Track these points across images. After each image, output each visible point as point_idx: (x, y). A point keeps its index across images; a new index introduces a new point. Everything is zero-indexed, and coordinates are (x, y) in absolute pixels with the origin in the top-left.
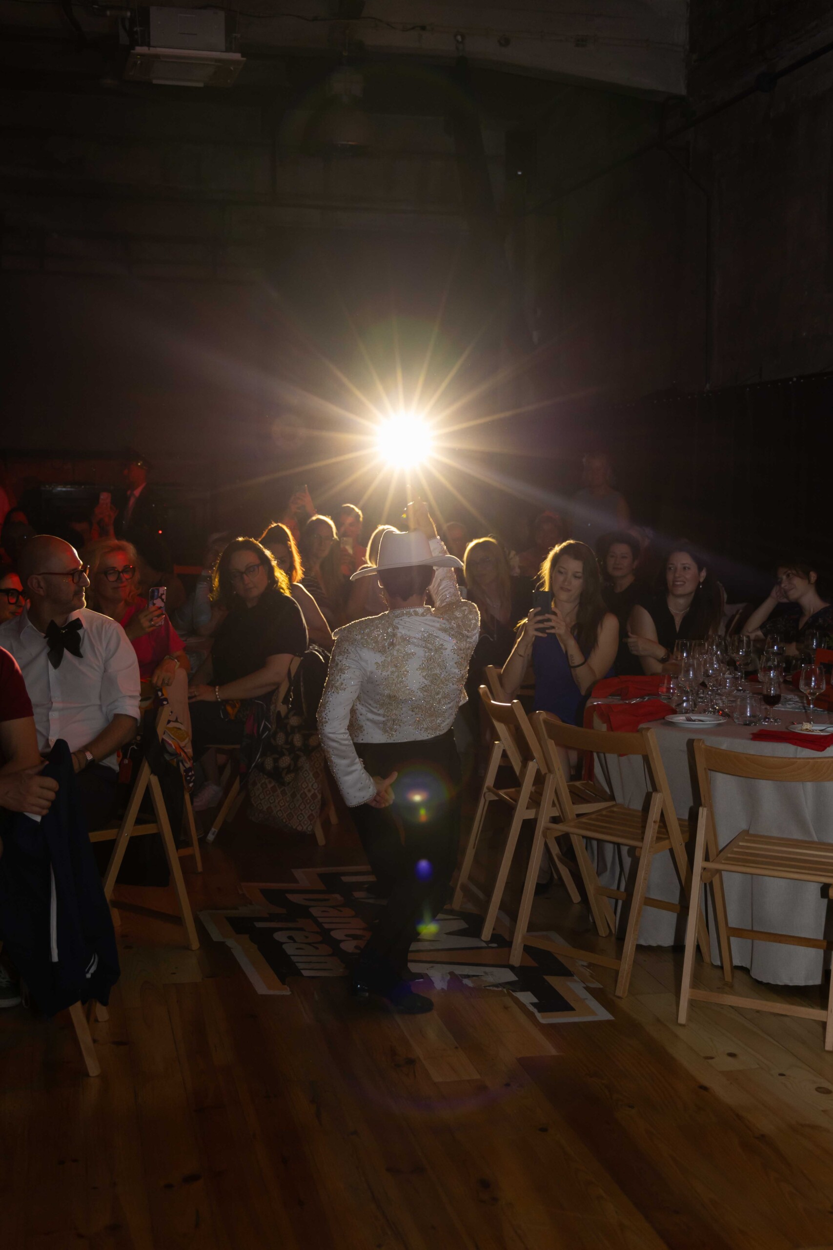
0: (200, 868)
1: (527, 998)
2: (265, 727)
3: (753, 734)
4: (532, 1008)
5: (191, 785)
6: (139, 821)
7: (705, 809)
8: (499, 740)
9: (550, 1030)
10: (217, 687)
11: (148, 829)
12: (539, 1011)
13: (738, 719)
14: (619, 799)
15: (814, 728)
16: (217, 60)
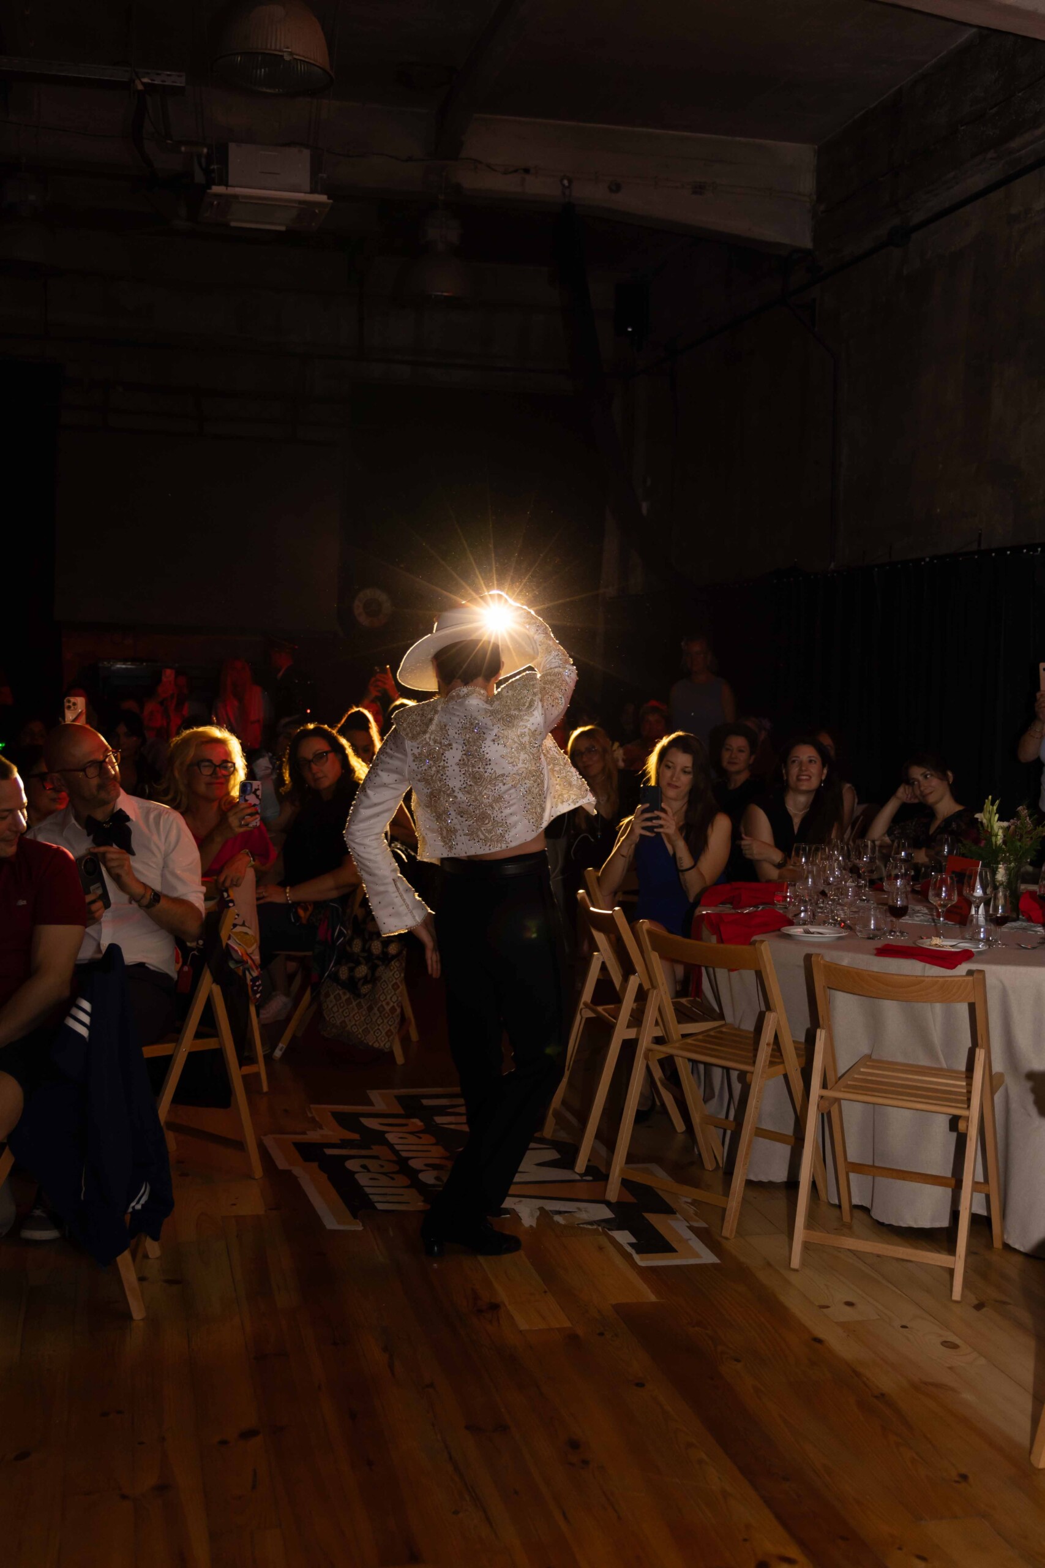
0: (265, 1088)
1: (624, 1237)
2: (341, 933)
3: (877, 949)
4: (629, 1249)
5: (258, 996)
6: (198, 1035)
7: (823, 1032)
8: (598, 951)
9: (651, 1275)
10: (288, 888)
11: (210, 1044)
12: (638, 1252)
13: (860, 931)
14: (729, 1018)
15: (945, 943)
16: (300, 202)
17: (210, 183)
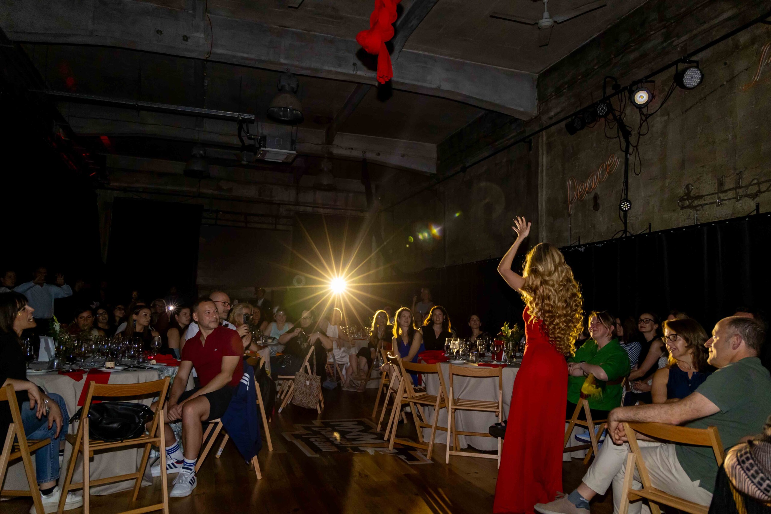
1: (403, 457)
4: (405, 460)
9: (413, 466)
12: (408, 461)
16: (288, 153)
17: (260, 147)
